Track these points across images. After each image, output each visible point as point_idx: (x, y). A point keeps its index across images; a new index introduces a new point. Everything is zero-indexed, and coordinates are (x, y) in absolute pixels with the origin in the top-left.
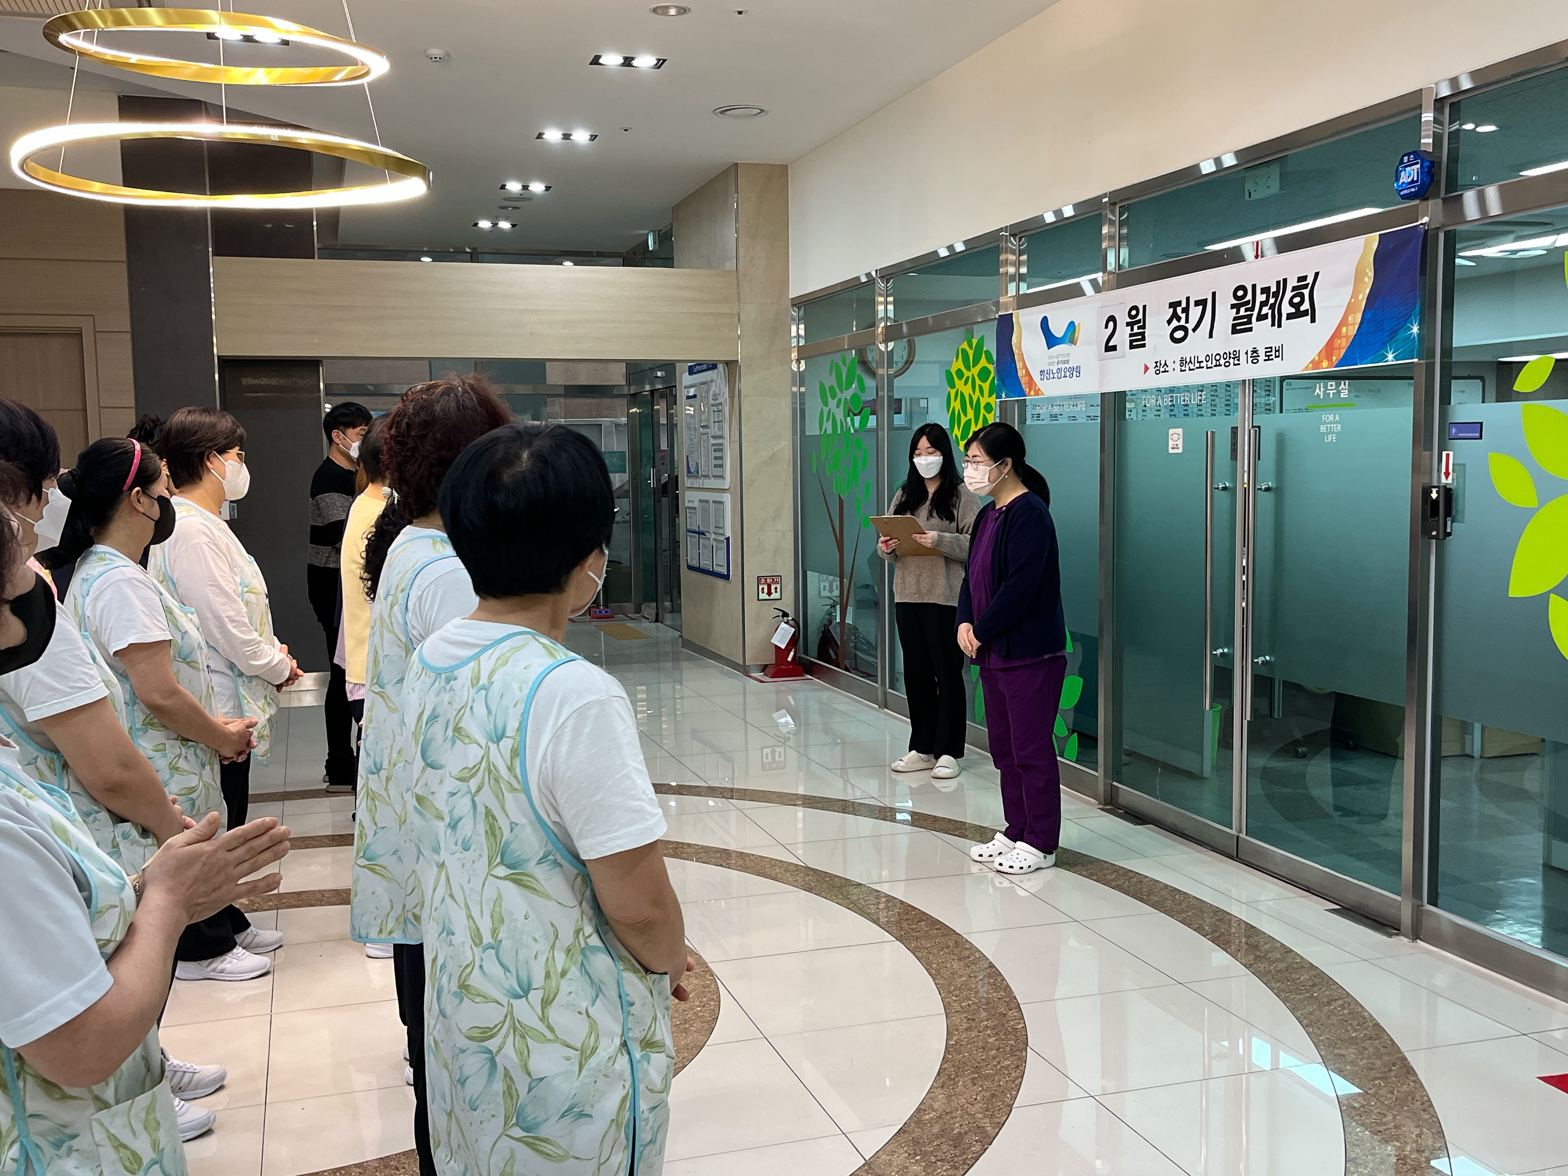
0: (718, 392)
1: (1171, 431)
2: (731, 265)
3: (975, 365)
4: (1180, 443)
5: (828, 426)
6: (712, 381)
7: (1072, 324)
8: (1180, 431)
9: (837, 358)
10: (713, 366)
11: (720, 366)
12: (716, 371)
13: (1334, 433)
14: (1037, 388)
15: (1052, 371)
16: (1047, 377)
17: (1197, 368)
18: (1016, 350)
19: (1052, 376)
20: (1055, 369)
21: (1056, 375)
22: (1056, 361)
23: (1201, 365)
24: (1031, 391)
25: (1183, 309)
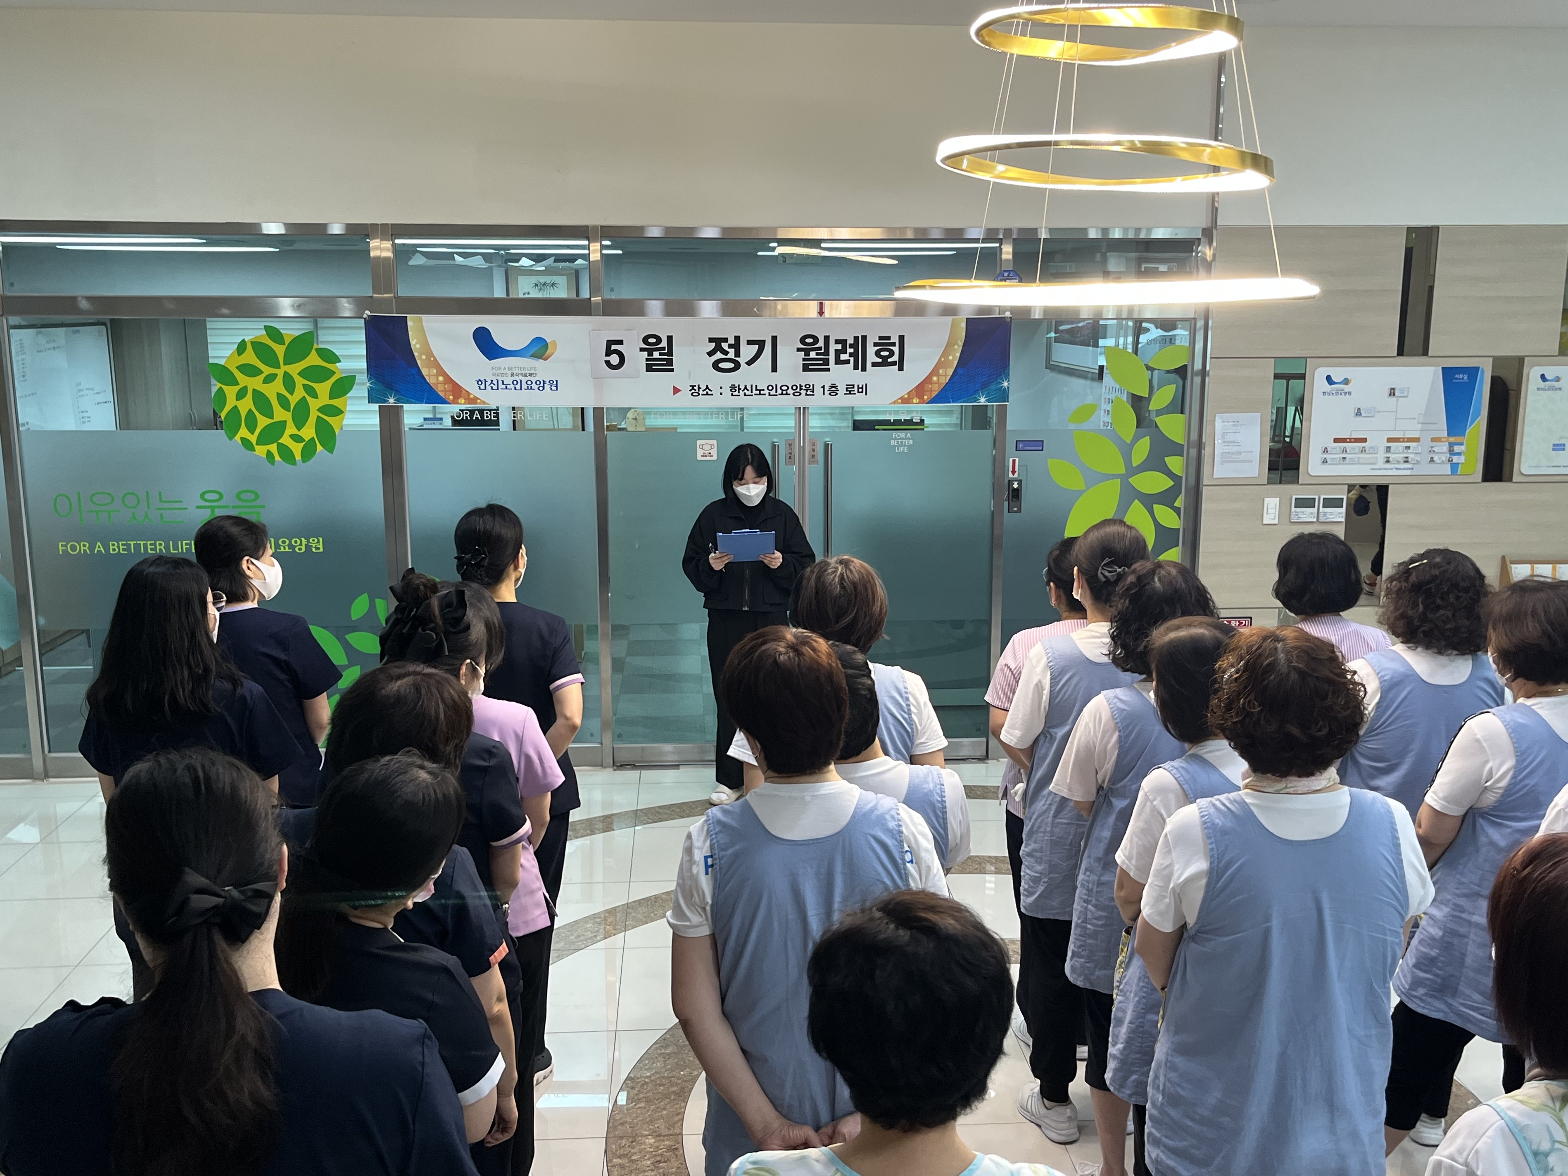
4: (714, 452)
7: (539, 339)
8: (713, 442)
13: (905, 446)
14: (472, 396)
15: (503, 382)
16: (492, 387)
17: (755, 394)
18: (420, 355)
19: (504, 387)
20: (508, 380)
21: (512, 386)
22: (509, 373)
23: (762, 392)
24: (458, 399)
25: (730, 345)
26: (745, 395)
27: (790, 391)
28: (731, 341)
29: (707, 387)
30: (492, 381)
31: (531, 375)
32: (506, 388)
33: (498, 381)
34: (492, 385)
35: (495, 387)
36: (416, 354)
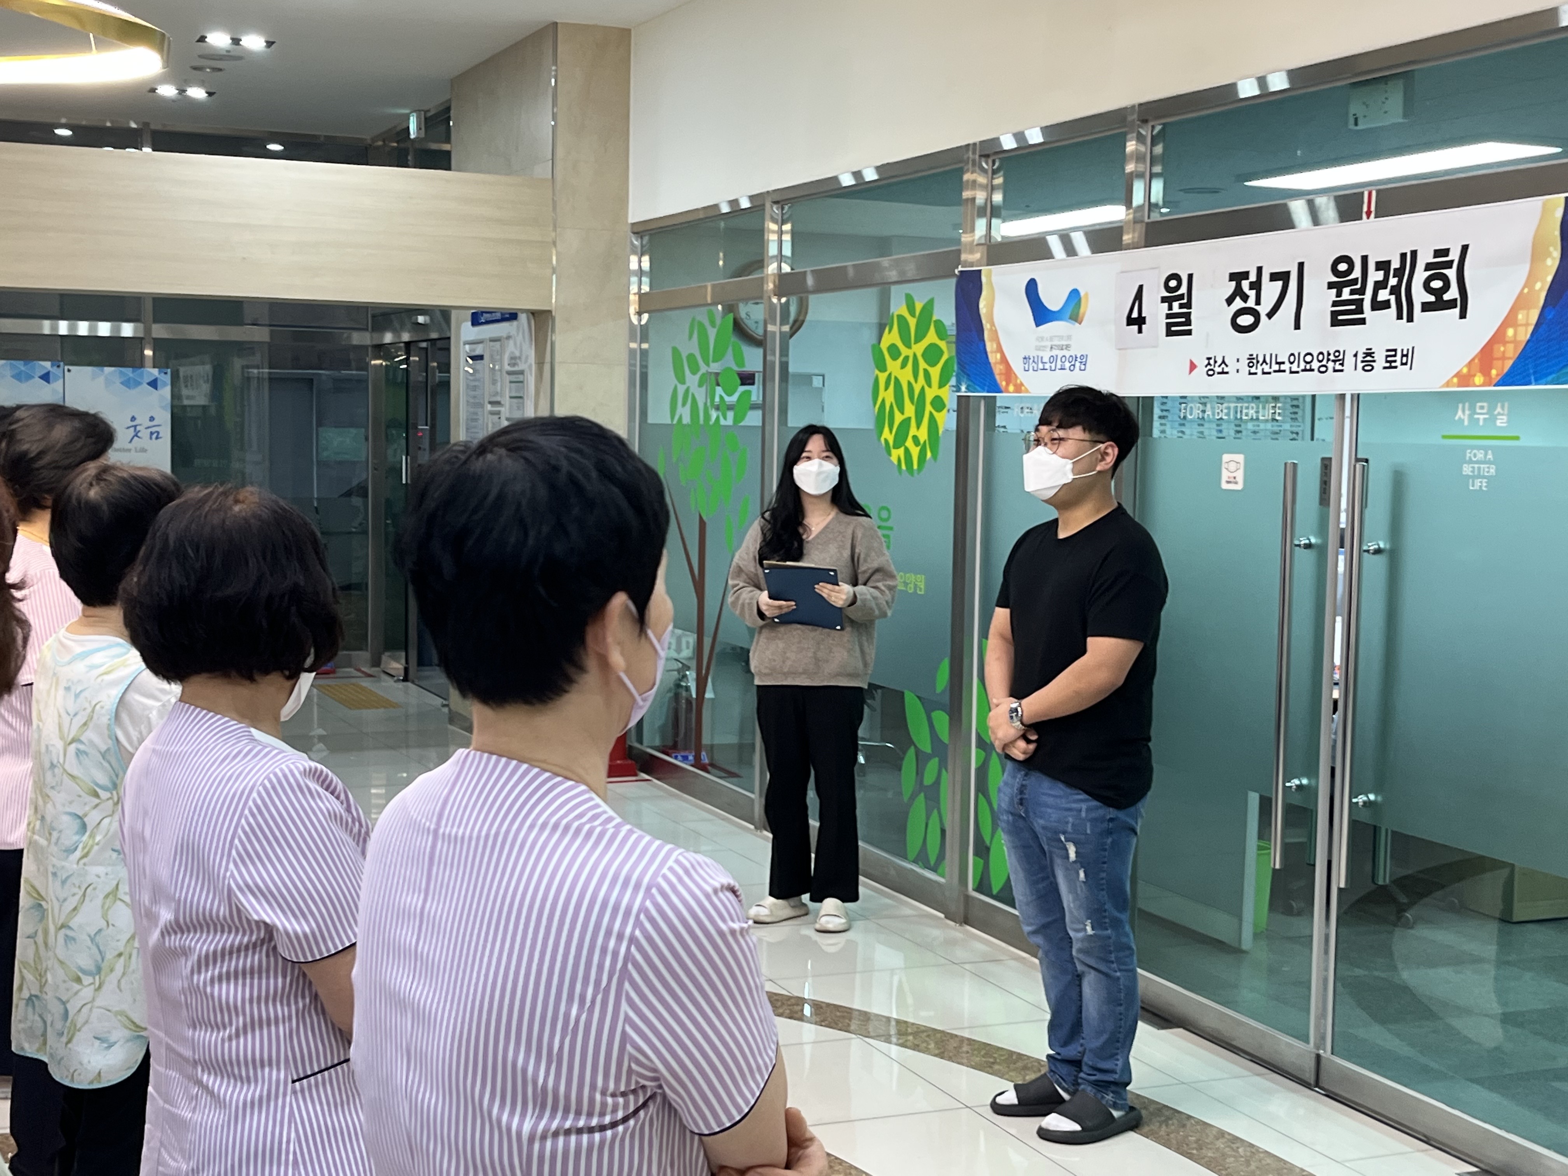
0: (517, 354)
1: (1226, 457)
2: (543, 171)
3: (917, 341)
4: (1240, 476)
5: (685, 413)
6: (508, 337)
7: (1075, 293)
8: (1240, 458)
9: (701, 315)
10: (512, 316)
11: (523, 317)
12: (515, 323)
13: (1484, 477)
14: (1018, 381)
15: (1042, 358)
16: (1033, 367)
17: (1274, 371)
18: (986, 324)
19: (1042, 367)
20: (1046, 356)
21: (1049, 366)
22: (1049, 344)
23: (1282, 367)
24: (1009, 385)
25: (1251, 283)
26: (1263, 372)
27: (1315, 364)
28: (1253, 277)
29: (1223, 362)
30: (1034, 358)
31: (1068, 347)
33: (1038, 357)
34: (1034, 364)
35: (1036, 367)
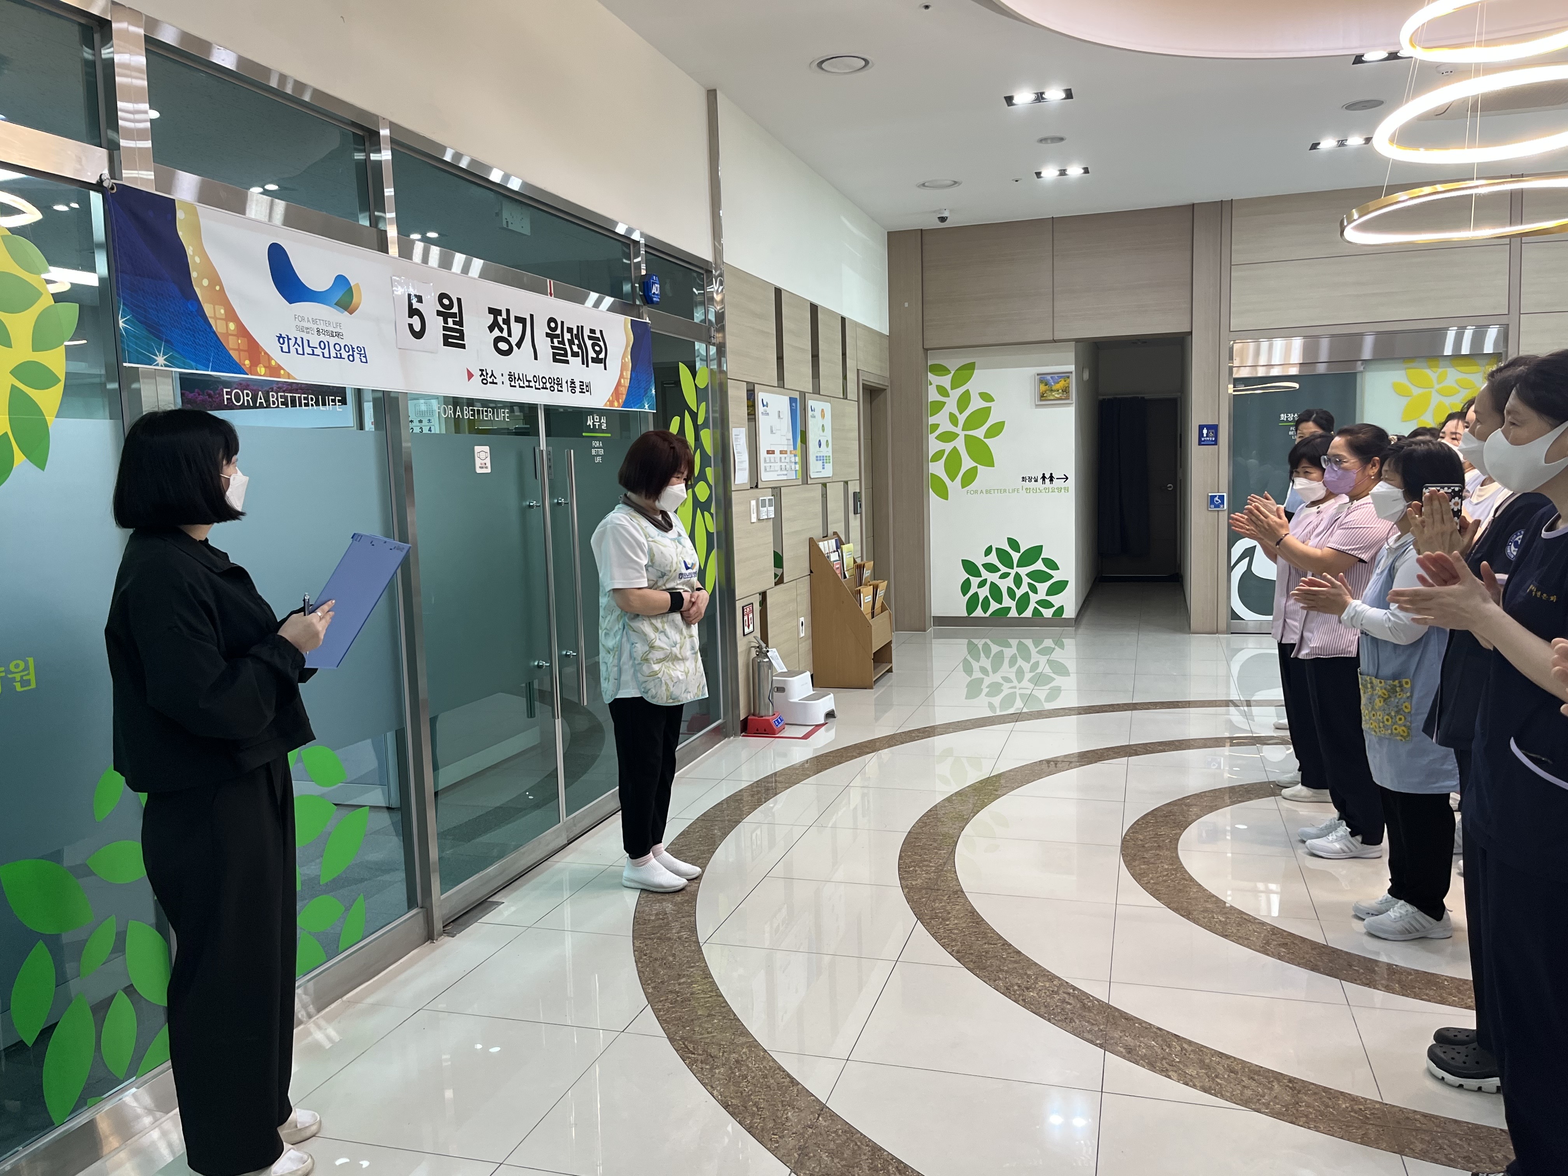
1: (477, 449)
4: (488, 462)
7: (342, 280)
8: (486, 449)
13: (600, 456)
14: (273, 363)
15: (308, 341)
16: (297, 349)
17: (527, 386)
18: (201, 278)
19: (310, 351)
20: (315, 341)
21: (318, 351)
22: (315, 327)
23: (531, 384)
24: (256, 366)
25: (503, 319)
26: (520, 387)
27: (548, 385)
28: (504, 316)
29: (492, 375)
30: (296, 339)
31: (338, 335)
32: (313, 354)
33: (302, 338)
34: (296, 346)
35: (300, 351)
36: (194, 275)
